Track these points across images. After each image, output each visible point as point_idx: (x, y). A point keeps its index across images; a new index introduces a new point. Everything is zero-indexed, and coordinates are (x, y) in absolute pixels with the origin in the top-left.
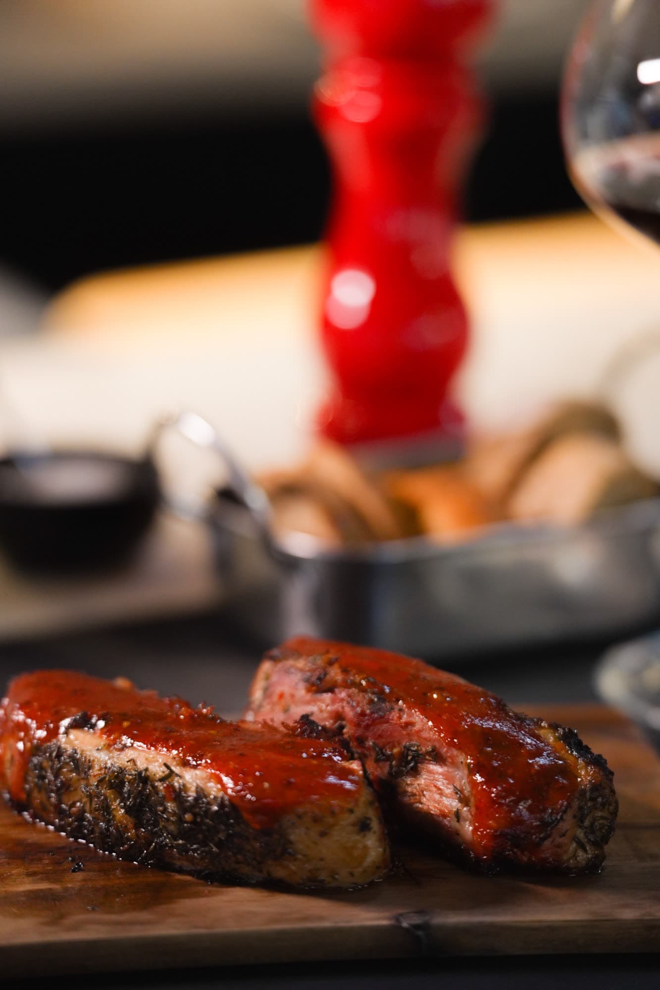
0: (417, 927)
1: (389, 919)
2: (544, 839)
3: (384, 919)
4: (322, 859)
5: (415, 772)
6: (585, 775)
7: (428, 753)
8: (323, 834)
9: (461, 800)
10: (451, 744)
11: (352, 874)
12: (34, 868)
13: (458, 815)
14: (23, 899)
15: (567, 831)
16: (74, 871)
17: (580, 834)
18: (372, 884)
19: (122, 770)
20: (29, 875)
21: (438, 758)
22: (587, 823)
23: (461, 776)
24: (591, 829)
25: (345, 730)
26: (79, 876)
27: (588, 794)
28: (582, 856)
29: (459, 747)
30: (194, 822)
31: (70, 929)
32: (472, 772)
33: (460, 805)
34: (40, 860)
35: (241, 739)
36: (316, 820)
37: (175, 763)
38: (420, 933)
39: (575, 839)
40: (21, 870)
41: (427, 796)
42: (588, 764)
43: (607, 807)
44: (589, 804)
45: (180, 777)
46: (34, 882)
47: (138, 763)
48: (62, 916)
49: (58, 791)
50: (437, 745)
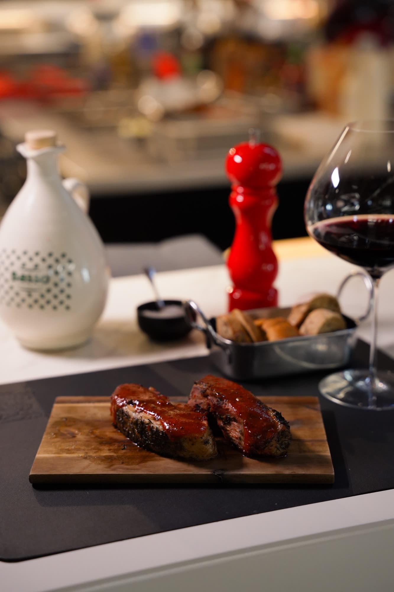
0: (219, 475)
1: (211, 472)
2: (265, 448)
3: (209, 472)
4: (193, 452)
5: (230, 424)
6: (280, 427)
7: (232, 418)
8: (193, 445)
9: (241, 434)
10: (239, 416)
11: (203, 457)
12: (112, 448)
13: (240, 438)
14: (104, 458)
15: (273, 445)
16: (123, 449)
17: (278, 446)
18: (211, 459)
19: (137, 420)
20: (110, 450)
21: (235, 420)
22: (280, 442)
23: (241, 427)
24: (281, 444)
25: (210, 409)
26: (124, 451)
27: (280, 434)
28: (279, 452)
29: (241, 417)
30: (155, 438)
31: (114, 470)
32: (245, 426)
33: (240, 435)
34: (114, 445)
35: (174, 412)
36: (190, 440)
37: (152, 419)
38: (220, 477)
39: (276, 447)
40: (108, 448)
41: (233, 431)
42: (281, 423)
43: (287, 437)
44: (281, 436)
45: (153, 424)
46: (110, 453)
47: (143, 418)
48: (112, 465)
49: (123, 423)
50: (235, 416)
